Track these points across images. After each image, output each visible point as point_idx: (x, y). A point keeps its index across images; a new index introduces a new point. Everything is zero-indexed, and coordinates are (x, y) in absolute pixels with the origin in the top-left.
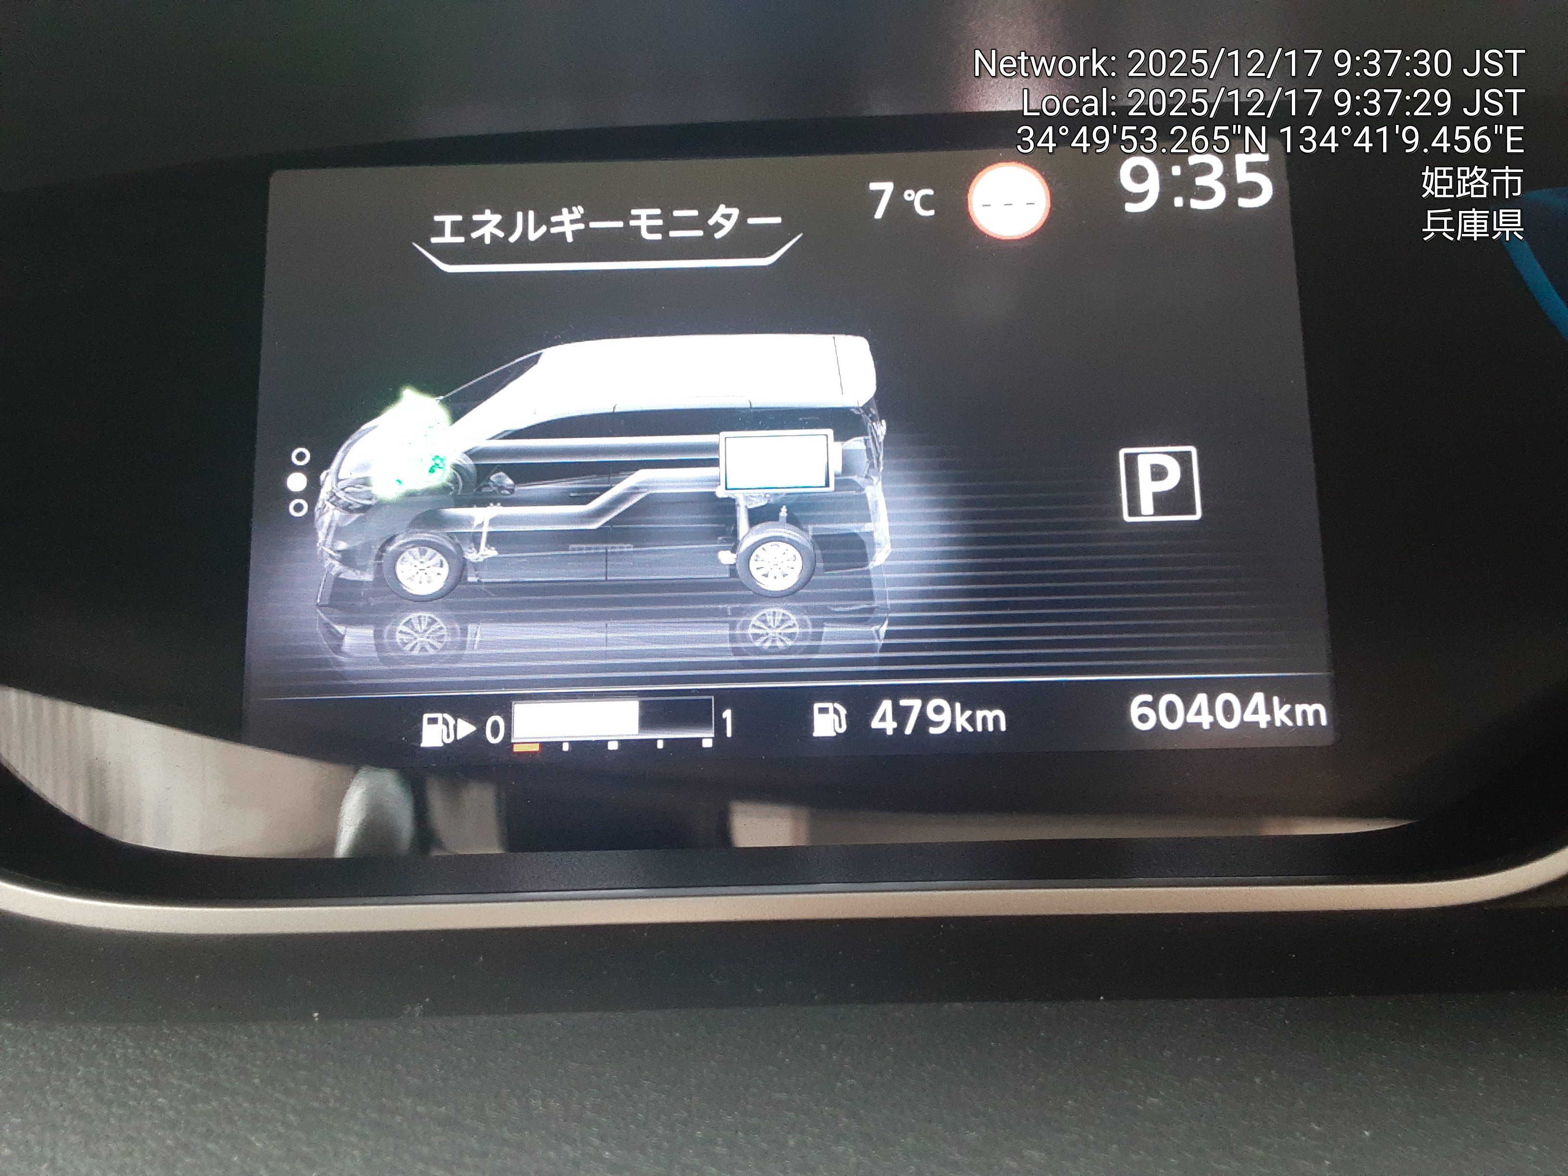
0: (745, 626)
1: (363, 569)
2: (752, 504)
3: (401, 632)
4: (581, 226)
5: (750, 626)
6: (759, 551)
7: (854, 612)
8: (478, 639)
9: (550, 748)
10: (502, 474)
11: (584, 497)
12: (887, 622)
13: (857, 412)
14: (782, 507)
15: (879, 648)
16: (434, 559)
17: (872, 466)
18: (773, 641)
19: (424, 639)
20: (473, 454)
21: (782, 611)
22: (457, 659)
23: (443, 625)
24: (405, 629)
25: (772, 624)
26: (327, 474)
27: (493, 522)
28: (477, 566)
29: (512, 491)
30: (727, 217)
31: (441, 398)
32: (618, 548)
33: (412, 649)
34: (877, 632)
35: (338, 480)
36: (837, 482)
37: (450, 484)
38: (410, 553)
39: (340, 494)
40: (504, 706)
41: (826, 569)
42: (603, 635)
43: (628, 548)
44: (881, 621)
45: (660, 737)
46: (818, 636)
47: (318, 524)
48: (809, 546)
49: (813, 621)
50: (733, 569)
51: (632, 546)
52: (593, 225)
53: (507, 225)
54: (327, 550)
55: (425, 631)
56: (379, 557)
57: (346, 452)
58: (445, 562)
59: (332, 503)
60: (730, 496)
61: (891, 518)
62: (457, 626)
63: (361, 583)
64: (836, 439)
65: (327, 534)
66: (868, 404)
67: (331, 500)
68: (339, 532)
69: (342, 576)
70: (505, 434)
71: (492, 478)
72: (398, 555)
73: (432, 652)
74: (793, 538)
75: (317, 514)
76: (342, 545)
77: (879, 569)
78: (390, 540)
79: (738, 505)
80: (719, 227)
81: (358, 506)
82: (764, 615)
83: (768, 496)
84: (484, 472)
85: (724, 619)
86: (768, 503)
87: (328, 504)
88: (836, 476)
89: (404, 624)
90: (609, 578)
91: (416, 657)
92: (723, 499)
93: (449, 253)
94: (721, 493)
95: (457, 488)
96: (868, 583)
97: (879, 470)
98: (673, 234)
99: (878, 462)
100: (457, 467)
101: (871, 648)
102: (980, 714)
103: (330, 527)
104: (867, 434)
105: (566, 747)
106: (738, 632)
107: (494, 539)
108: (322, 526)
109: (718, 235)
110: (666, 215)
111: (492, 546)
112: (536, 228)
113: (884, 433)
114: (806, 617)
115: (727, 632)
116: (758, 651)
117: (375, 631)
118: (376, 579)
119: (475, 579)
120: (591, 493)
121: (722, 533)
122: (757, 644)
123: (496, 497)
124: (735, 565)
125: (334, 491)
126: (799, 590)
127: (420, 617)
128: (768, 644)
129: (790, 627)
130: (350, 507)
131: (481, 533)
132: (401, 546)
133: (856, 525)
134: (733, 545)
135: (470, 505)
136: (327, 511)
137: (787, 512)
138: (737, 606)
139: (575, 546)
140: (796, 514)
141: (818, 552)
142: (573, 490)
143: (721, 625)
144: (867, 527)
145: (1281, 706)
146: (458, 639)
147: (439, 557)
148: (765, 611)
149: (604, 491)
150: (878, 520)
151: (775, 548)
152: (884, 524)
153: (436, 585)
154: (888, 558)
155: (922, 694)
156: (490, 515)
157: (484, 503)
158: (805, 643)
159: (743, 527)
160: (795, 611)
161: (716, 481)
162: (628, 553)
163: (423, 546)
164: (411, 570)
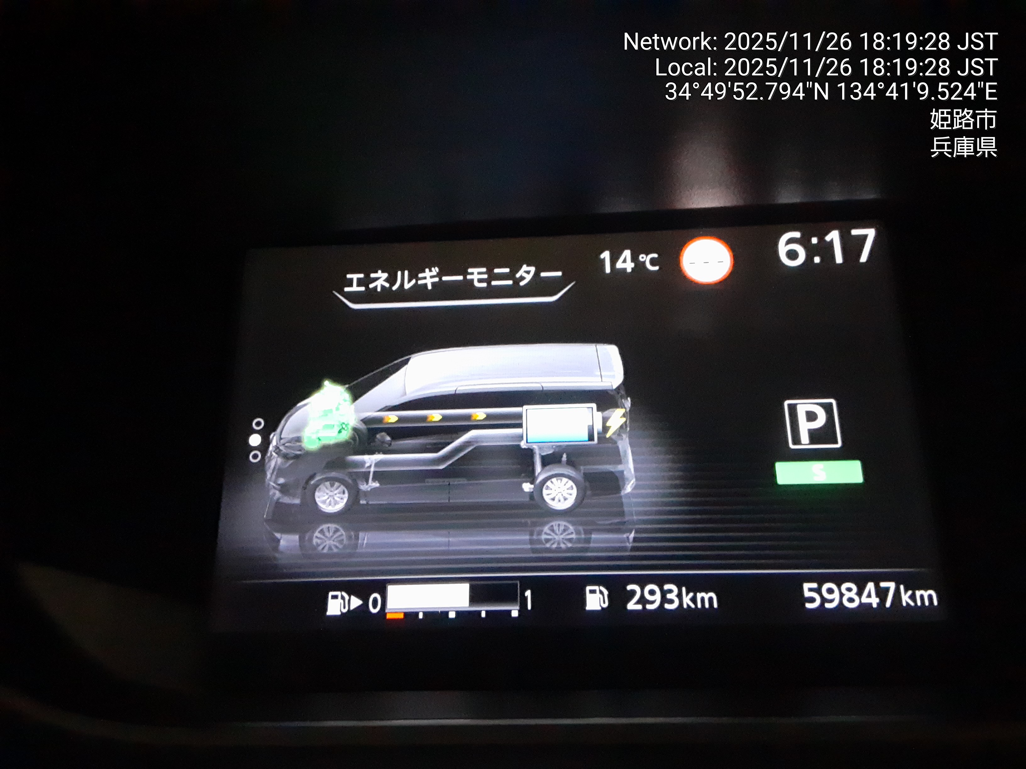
0: (540, 533)
1: (294, 496)
2: (544, 453)
3: (317, 537)
4: (437, 279)
5: (543, 533)
6: (549, 483)
7: (612, 524)
8: (365, 542)
9: (411, 616)
10: (383, 434)
11: (436, 448)
12: (633, 532)
13: (612, 393)
14: (563, 454)
15: (630, 548)
16: (340, 489)
17: (622, 427)
18: (559, 544)
19: (332, 542)
20: (365, 421)
21: (564, 523)
22: (351, 555)
23: (344, 533)
24: (319, 535)
25: (557, 532)
26: (274, 435)
27: (378, 464)
28: (366, 493)
29: (390, 444)
30: (528, 272)
31: (347, 386)
32: (455, 481)
33: (323, 548)
34: (628, 538)
35: (281, 439)
36: (599, 438)
37: (351, 441)
38: (324, 485)
39: (282, 448)
40: (381, 588)
41: (594, 495)
42: (447, 539)
43: (463, 481)
44: (630, 532)
45: (483, 610)
46: (588, 541)
47: (267, 466)
48: (581, 480)
49: (584, 530)
50: (531, 495)
51: (466, 480)
52: (445, 278)
53: (392, 280)
54: (272, 484)
55: (332, 537)
56: (305, 488)
57: (286, 421)
58: (346, 492)
59: (276, 453)
60: (530, 447)
61: (634, 462)
62: (352, 533)
63: (292, 505)
64: (598, 410)
65: (273, 474)
66: (618, 388)
67: (276, 451)
68: (280, 472)
69: (281, 501)
70: (387, 409)
71: (378, 436)
72: (316, 486)
73: (335, 550)
74: (571, 475)
75: (267, 460)
76: (281, 481)
77: (628, 495)
78: (312, 477)
79: (535, 453)
80: (522, 278)
81: (293, 455)
82: (552, 526)
83: (554, 447)
85: (528, 529)
86: (554, 452)
87: (274, 454)
88: (598, 433)
89: (319, 532)
90: (451, 501)
91: (324, 554)
92: (525, 449)
93: (355, 298)
94: (523, 445)
95: (355, 443)
96: (621, 505)
97: (627, 430)
98: (494, 283)
99: (625, 426)
100: (355, 430)
101: (624, 549)
102: (699, 595)
103: (274, 468)
104: (617, 407)
105: (421, 616)
106: (535, 537)
107: (378, 476)
108: (269, 468)
109: (522, 283)
110: (490, 271)
111: (376, 480)
112: (409, 281)
113: (630, 406)
114: (581, 528)
115: (527, 537)
116: (549, 550)
117: (300, 537)
118: (302, 504)
119: (364, 502)
120: (440, 446)
121: (525, 471)
122: (548, 545)
123: (379, 448)
124: (533, 492)
125: (278, 446)
126: (574, 509)
127: (329, 527)
128: (554, 546)
129: (569, 534)
130: (288, 456)
131: (369, 472)
132: (319, 480)
133: (613, 466)
134: (531, 479)
135: (363, 453)
136: (273, 459)
137: (567, 457)
138: (534, 520)
139: (430, 480)
140: (573, 459)
141: (587, 484)
142: (430, 444)
143: (524, 532)
144: (620, 467)
145: (906, 592)
146: (353, 542)
147: (342, 487)
148: (553, 523)
149: (449, 444)
150: (627, 462)
151: (559, 481)
152: (631, 465)
153: (340, 506)
154: (636, 488)
155: (660, 581)
156: (375, 460)
157: (371, 452)
158: (580, 545)
159: (538, 467)
160: (573, 524)
161: (521, 437)
162: (463, 485)
163: (332, 480)
164: (324, 496)
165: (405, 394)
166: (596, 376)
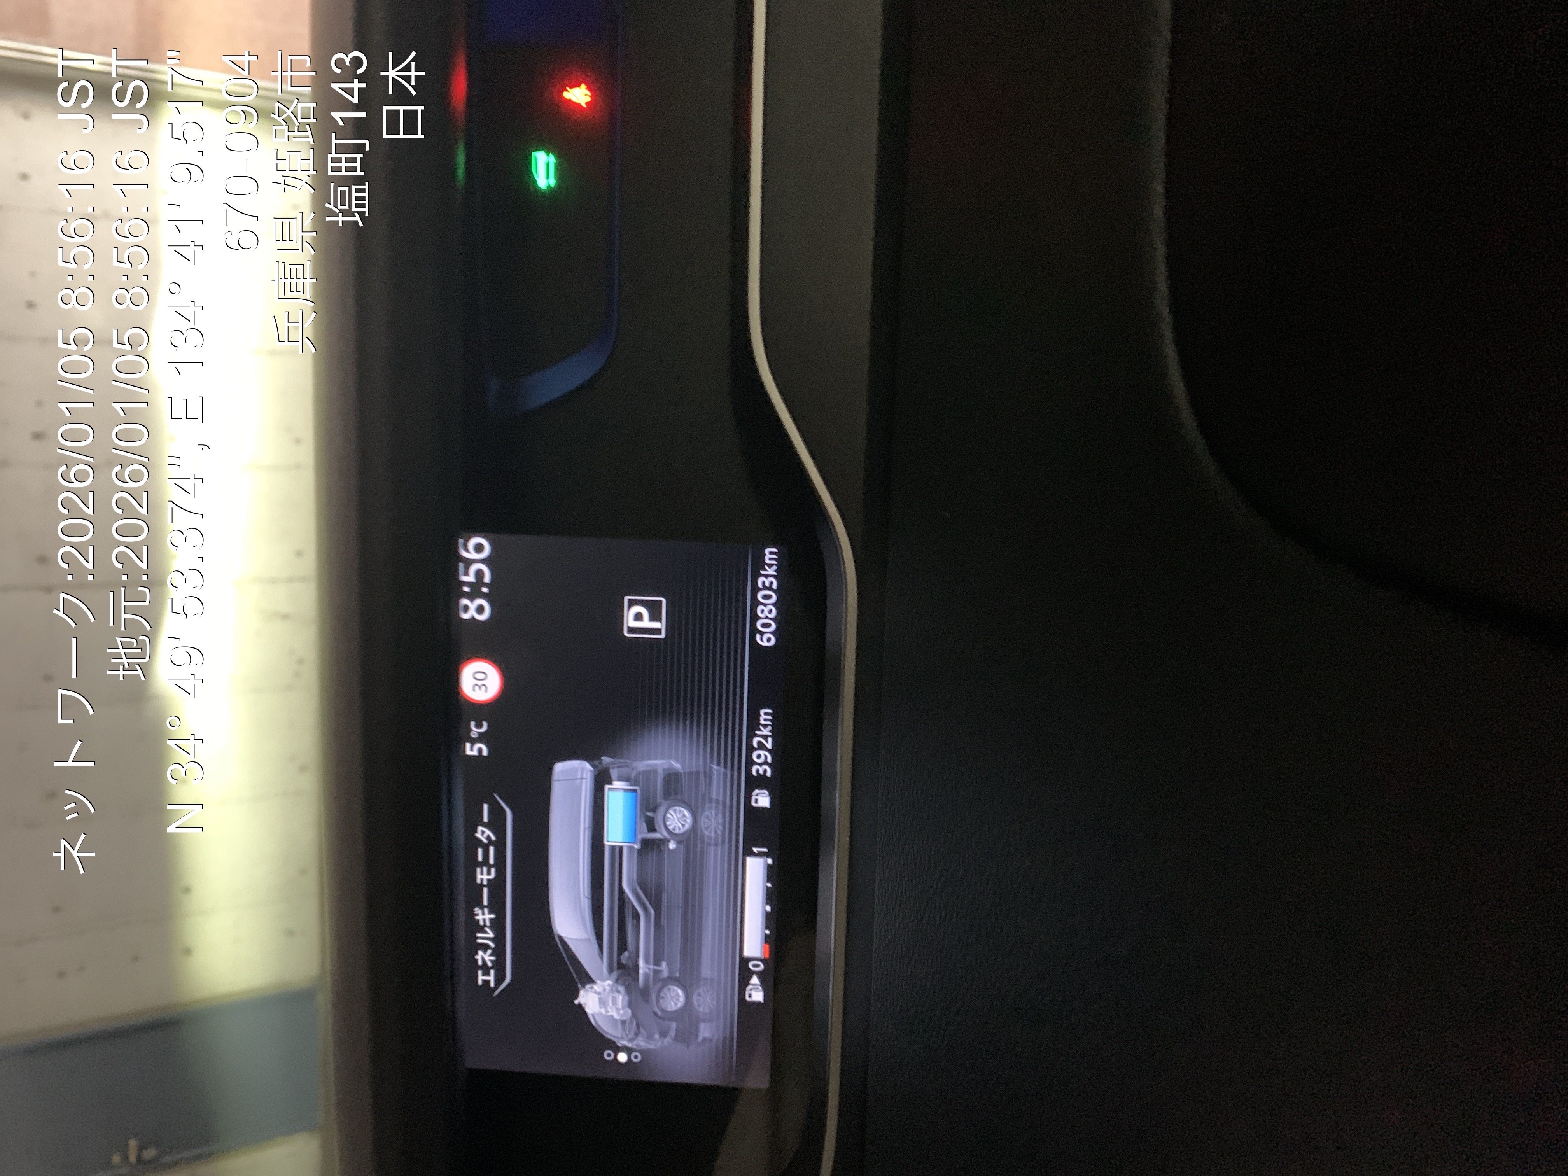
0: (710, 838)
1: (669, 1028)
2: (644, 830)
3: (704, 1009)
4: (486, 910)
5: (710, 835)
6: (671, 828)
7: (705, 781)
8: (709, 972)
9: (767, 938)
10: (622, 957)
11: (636, 916)
12: (712, 765)
13: (596, 771)
14: (646, 815)
15: (725, 770)
16: (665, 992)
17: (627, 766)
18: (719, 824)
19: (708, 999)
20: (611, 970)
21: (702, 819)
22: (719, 983)
23: (701, 989)
24: (702, 1008)
25: (710, 824)
26: (619, 1042)
27: (647, 961)
28: (671, 971)
29: (632, 952)
30: (483, 832)
31: (579, 986)
32: (665, 902)
33: (713, 1004)
34: (717, 770)
35: (622, 1038)
36: (635, 785)
37: (627, 984)
38: (662, 1004)
39: (630, 1037)
40: (745, 961)
41: (682, 793)
42: (711, 910)
43: (665, 896)
44: (711, 768)
46: (717, 801)
47: (646, 1048)
48: (669, 802)
49: (709, 803)
50: (679, 843)
51: (664, 894)
52: (485, 902)
53: (485, 947)
54: (659, 1043)
55: (704, 998)
56: (664, 1019)
57: (608, 1033)
58: (669, 987)
59: (634, 1040)
61: (656, 759)
62: (702, 982)
63: (677, 1030)
64: (610, 783)
65: (650, 1044)
66: (592, 765)
68: (650, 1037)
69: (673, 1037)
70: (601, 955)
71: (624, 962)
72: (663, 1011)
73: (715, 994)
74: (664, 810)
75: (639, 1048)
76: (657, 1036)
77: (683, 767)
78: (655, 1013)
79: (645, 837)
80: (488, 838)
81: (636, 1029)
82: (704, 828)
83: (640, 823)
84: (620, 966)
85: (706, 847)
86: (644, 822)
87: (635, 1042)
88: (631, 785)
89: (699, 1006)
90: (680, 905)
91: (717, 1003)
92: (641, 846)
93: (500, 979)
94: (637, 846)
95: (628, 981)
96: (690, 773)
97: (629, 762)
98: (492, 862)
99: (626, 763)
101: (725, 774)
102: (762, 722)
103: (648, 1043)
104: (609, 768)
105: (768, 931)
106: (713, 842)
107: (657, 963)
108: (646, 1046)
109: (493, 838)
110: (481, 865)
111: (660, 964)
112: (486, 933)
113: (609, 758)
114: (707, 807)
115: (712, 848)
116: (723, 832)
117: (702, 1022)
118: (676, 1021)
119: (678, 973)
120: (635, 913)
121: (659, 846)
122: (719, 833)
123: (634, 961)
124: (677, 841)
125: (628, 1039)
126: (691, 809)
127: (696, 1000)
128: (721, 827)
129: (712, 815)
130: (637, 1031)
131: (653, 969)
132: (658, 1008)
133: (659, 777)
134: (666, 842)
135: (637, 975)
136: (640, 1043)
137: (649, 811)
138: (699, 841)
139: (663, 923)
140: (651, 808)
141: (672, 798)
142: (633, 923)
143: (708, 849)
144: (660, 771)
145: (765, 570)
146: (709, 982)
147: (665, 990)
149: (633, 907)
150: (656, 765)
151: (668, 819)
152: (659, 762)
153: (680, 992)
154: (677, 761)
155: (751, 749)
156: (644, 964)
157: (637, 967)
158: (721, 807)
159: (656, 836)
160: (703, 811)
161: (631, 849)
162: (668, 896)
163: (658, 997)
164: (671, 1005)
165: (589, 940)
166: (581, 783)
